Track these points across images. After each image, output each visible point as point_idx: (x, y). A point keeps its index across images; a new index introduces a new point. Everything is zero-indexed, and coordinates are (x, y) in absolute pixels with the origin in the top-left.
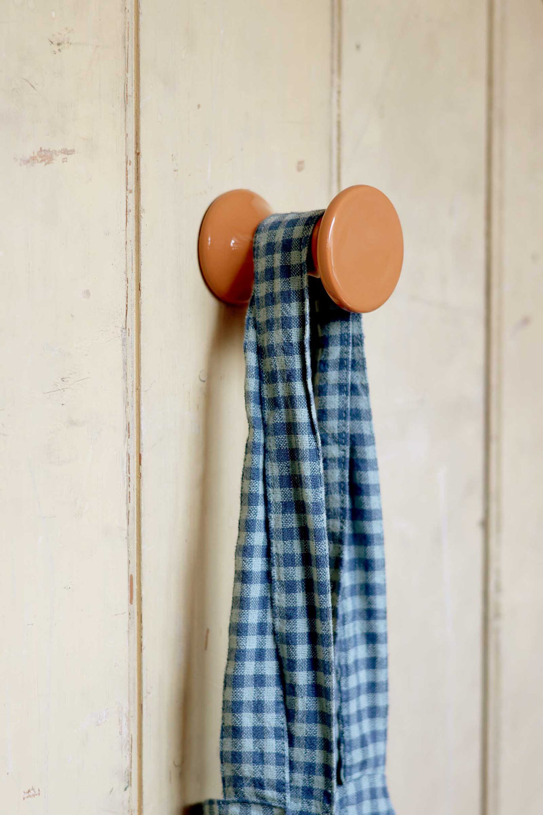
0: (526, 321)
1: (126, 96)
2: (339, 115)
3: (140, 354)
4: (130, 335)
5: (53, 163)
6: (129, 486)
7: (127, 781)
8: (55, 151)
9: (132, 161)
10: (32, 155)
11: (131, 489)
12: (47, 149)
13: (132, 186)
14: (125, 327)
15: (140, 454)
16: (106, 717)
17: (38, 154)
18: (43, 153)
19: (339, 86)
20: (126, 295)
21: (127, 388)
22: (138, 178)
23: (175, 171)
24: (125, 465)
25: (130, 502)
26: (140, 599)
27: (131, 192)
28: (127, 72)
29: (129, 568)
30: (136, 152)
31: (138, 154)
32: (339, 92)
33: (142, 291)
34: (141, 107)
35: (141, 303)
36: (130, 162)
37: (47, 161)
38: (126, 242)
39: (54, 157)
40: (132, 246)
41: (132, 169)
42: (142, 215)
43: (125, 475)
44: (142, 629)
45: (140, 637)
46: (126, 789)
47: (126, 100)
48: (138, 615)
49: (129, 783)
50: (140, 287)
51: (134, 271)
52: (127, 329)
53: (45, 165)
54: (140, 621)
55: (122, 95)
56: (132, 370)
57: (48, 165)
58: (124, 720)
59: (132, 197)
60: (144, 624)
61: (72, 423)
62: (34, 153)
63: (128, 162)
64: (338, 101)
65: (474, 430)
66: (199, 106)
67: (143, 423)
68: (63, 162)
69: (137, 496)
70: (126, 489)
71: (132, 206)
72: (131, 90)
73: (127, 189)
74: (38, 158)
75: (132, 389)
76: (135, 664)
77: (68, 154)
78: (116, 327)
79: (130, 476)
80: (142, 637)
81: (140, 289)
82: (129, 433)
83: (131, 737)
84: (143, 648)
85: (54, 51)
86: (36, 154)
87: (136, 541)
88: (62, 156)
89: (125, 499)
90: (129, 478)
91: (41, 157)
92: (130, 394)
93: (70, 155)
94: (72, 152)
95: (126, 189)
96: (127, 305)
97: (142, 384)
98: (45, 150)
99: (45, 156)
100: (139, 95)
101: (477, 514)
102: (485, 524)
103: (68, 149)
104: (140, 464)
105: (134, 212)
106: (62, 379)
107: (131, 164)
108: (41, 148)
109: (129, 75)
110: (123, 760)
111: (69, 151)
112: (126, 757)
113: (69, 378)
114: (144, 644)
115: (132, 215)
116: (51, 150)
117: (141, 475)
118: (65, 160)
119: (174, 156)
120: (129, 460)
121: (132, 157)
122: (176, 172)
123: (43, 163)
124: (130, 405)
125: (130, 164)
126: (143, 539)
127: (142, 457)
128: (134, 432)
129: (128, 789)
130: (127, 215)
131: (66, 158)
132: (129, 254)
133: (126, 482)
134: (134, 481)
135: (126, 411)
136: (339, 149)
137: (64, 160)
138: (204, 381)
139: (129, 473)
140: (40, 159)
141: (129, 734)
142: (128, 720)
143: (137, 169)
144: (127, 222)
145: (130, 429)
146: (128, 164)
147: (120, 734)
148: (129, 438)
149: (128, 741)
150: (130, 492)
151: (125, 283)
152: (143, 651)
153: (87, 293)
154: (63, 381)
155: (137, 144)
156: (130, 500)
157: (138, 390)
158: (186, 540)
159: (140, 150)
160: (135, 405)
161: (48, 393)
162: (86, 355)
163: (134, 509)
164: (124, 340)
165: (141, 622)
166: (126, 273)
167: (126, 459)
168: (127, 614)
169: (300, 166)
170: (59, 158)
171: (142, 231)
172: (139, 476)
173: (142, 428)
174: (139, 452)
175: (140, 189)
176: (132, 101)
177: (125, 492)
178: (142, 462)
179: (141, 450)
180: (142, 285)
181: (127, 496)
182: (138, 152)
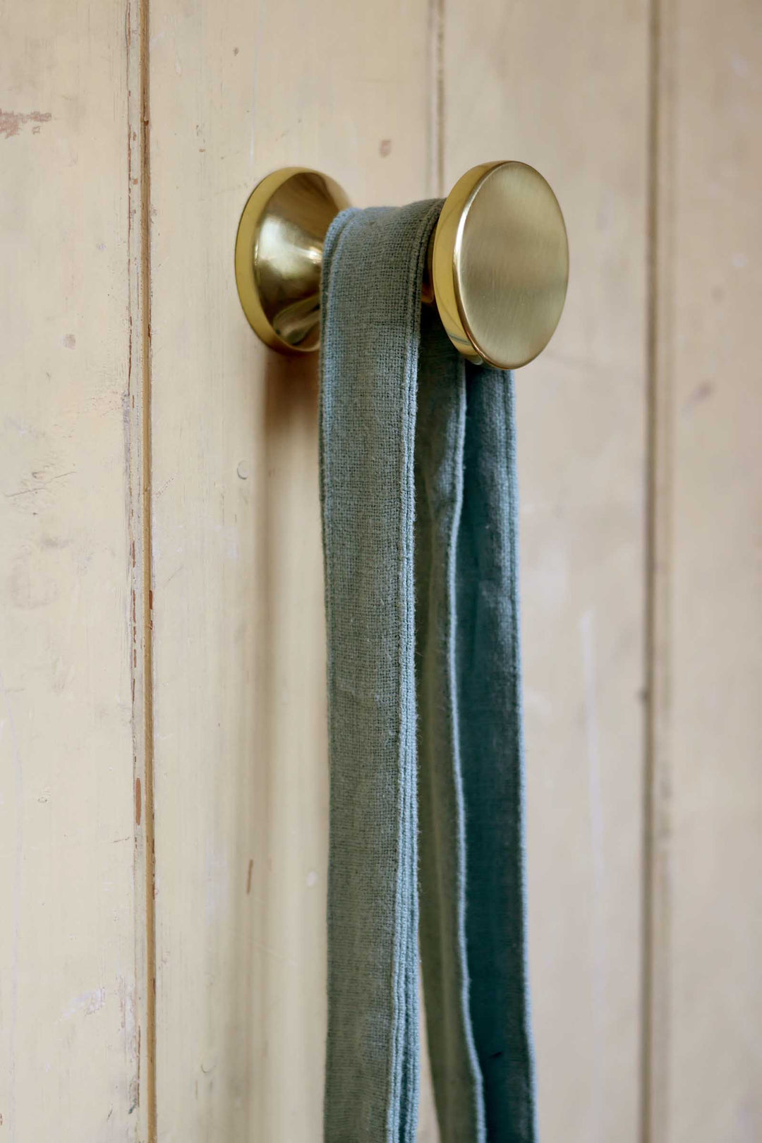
0: (705, 391)
1: (128, 33)
2: (441, 72)
3: (151, 434)
4: (135, 406)
5: (18, 134)
6: (135, 641)
7: (133, 1098)
8: (21, 115)
9: (137, 134)
11: (137, 646)
12: (9, 111)
13: (137, 173)
14: (127, 393)
15: (151, 592)
16: (102, 1001)
18: (4, 118)
19: (441, 27)
20: (128, 344)
21: (130, 490)
22: (146, 162)
23: (201, 151)
24: (129, 608)
25: (135, 666)
26: (151, 816)
27: (135, 182)
29: (134, 768)
30: (142, 120)
31: (146, 123)
32: (441, 37)
33: (153, 336)
34: (151, 49)
35: (152, 356)
36: (135, 135)
37: (9, 131)
38: (129, 260)
39: (21, 125)
40: (137, 267)
41: (137, 145)
42: (153, 218)
43: (129, 623)
44: (154, 862)
45: (151, 874)
46: (131, 1111)
47: (128, 37)
48: (147, 841)
49: (137, 1101)
50: (149, 331)
51: (141, 305)
52: (131, 397)
53: (7, 137)
54: (151, 850)
55: (122, 29)
56: (138, 460)
57: (10, 138)
58: (129, 1006)
59: (137, 189)
60: (157, 855)
61: (50, 543)
63: (132, 135)
64: (440, 50)
65: (630, 556)
66: (236, 51)
67: (154, 543)
68: (34, 133)
69: (146, 656)
70: (130, 646)
71: (137, 205)
72: (135, 23)
73: (130, 178)
75: (138, 490)
76: (144, 917)
77: (41, 121)
78: (114, 392)
79: (136, 625)
80: (154, 875)
81: (149, 335)
82: (134, 558)
83: (138, 1029)
84: (156, 891)
87: (144, 727)
88: (32, 124)
89: (129, 660)
90: (134, 628)
92: (136, 499)
93: (44, 123)
94: (48, 117)
95: (128, 178)
96: (130, 360)
97: (154, 483)
98: (6, 114)
99: (8, 123)
100: (147, 30)
101: (635, 681)
102: (647, 697)
103: (42, 112)
104: (151, 607)
105: (141, 213)
106: (34, 474)
107: (136, 138)
110: (126, 1065)
111: (42, 115)
112: (131, 1061)
113: (44, 472)
114: (157, 886)
115: (137, 217)
116: (15, 114)
117: (152, 624)
118: (37, 130)
119: (199, 128)
120: (134, 600)
121: (137, 127)
122: (203, 153)
123: (4, 134)
124: (135, 515)
125: (134, 139)
126: (155, 723)
127: (154, 596)
128: (140, 556)
129: (135, 1110)
130: (130, 218)
131: (38, 127)
132: (134, 281)
133: (130, 634)
134: (141, 634)
135: (129, 525)
136: (441, 124)
137: (35, 131)
138: (244, 479)
139: (135, 621)
141: (135, 1026)
142: (134, 1004)
143: (145, 146)
144: (130, 229)
145: (136, 553)
146: (132, 139)
147: (122, 1027)
148: (134, 566)
149: (135, 1037)
150: (135, 651)
151: (127, 323)
152: (156, 896)
153: (71, 340)
154: (35, 477)
155: (145, 108)
156: (135, 662)
157: (148, 491)
159: (148, 117)
160: (142, 516)
161: (12, 496)
162: (69, 437)
163: (142, 676)
164: (126, 414)
165: (153, 852)
166: (129, 308)
167: (129, 599)
168: (132, 839)
169: (385, 148)
170: (26, 128)
171: (153, 243)
172: (150, 625)
173: (154, 550)
174: (150, 588)
175: (149, 178)
176: (136, 39)
177: (129, 651)
178: (154, 604)
179: (153, 584)
180: (153, 328)
181: (131, 656)
182: (145, 120)
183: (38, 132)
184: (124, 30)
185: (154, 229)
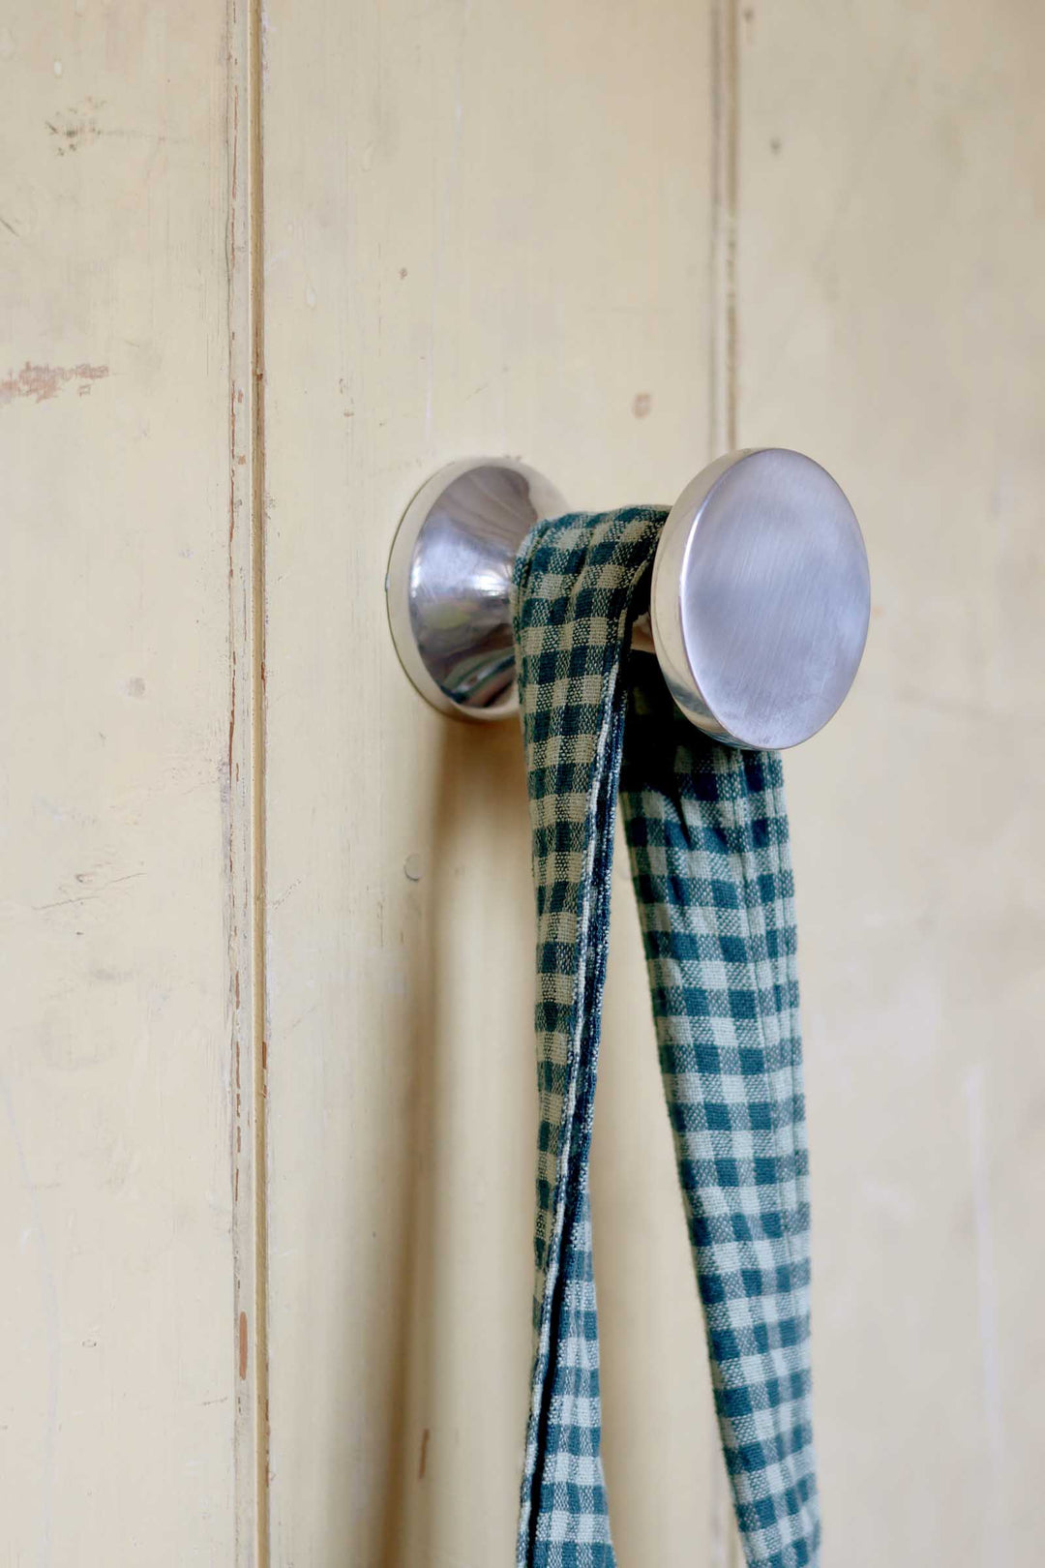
1: (231, 250)
2: (732, 296)
3: (265, 820)
4: (240, 779)
5: (56, 397)
6: (238, 1114)
8: (61, 369)
9: (243, 391)
10: (7, 378)
11: (242, 1122)
12: (42, 364)
13: (246, 445)
14: (227, 760)
15: (264, 1043)
17: (21, 377)
18: (33, 375)
19: (733, 231)
20: (229, 690)
21: (232, 898)
22: (259, 432)
23: (347, 415)
24: (228, 1068)
25: (239, 1151)
26: (264, 1367)
27: (242, 460)
28: (234, 195)
29: (236, 1297)
30: (254, 373)
31: (259, 377)
32: (732, 245)
33: (268, 680)
34: (266, 274)
35: (266, 707)
36: (241, 395)
37: (42, 392)
38: (232, 571)
39: (60, 383)
40: (246, 581)
41: (245, 409)
42: (269, 511)
43: (228, 1089)
44: (268, 1434)
45: (265, 1452)
47: (230, 257)
48: (259, 1402)
50: (263, 669)
51: (251, 635)
52: (234, 766)
53: (39, 400)
54: (265, 1416)
55: (219, 248)
56: (244, 857)
57: (43, 402)
59: (245, 473)
60: (274, 1423)
61: (103, 976)
62: (11, 374)
63: (237, 396)
64: (731, 264)
66: (404, 273)
67: (269, 974)
68: (81, 394)
69: (258, 1136)
70: (229, 1121)
71: (245, 492)
72: (244, 236)
73: (233, 456)
74: (21, 385)
75: (247, 900)
76: (254, 1512)
77: (92, 377)
78: (206, 760)
79: (240, 1092)
80: (268, 1452)
81: (263, 677)
82: (238, 996)
84: (270, 1476)
85: (60, 149)
86: (15, 376)
87: (254, 1239)
88: (76, 382)
89: (228, 1143)
90: (238, 1096)
91: (26, 383)
92: (239, 913)
93: (98, 380)
94: (103, 372)
95: (230, 455)
96: (233, 712)
97: (268, 888)
98: (37, 369)
99: (40, 381)
100: (261, 246)
103: (92, 366)
104: (264, 1065)
105: (251, 505)
106: (78, 877)
107: (243, 400)
108: (28, 365)
109: (237, 203)
111: (94, 370)
113: (95, 874)
114: (273, 1468)
115: (245, 512)
116: (51, 368)
117: (265, 1091)
118: (86, 390)
119: (344, 382)
120: (238, 1055)
121: (246, 385)
122: (350, 418)
123: (34, 397)
124: (240, 938)
125: (240, 401)
126: (270, 1231)
127: (270, 1049)
128: (249, 992)
130: (233, 512)
131: (88, 386)
132: (238, 602)
133: (229, 1105)
134: (250, 1104)
135: (229, 948)
136: (732, 370)
137: (83, 391)
138: (416, 880)
139: (238, 1085)
140: (26, 388)
143: (258, 410)
144: (232, 527)
145: (240, 988)
146: (236, 400)
148: (237, 1007)
150: (239, 1128)
151: (227, 662)
152: (270, 1482)
153: (138, 686)
154: (81, 881)
155: (258, 356)
156: (239, 1145)
157: (261, 899)
158: (374, 1235)
159: (262, 369)
160: (252, 934)
161: (44, 908)
162: (136, 823)
163: (249, 1166)
164: (227, 789)
165: (267, 1418)
166: (230, 641)
167: (228, 1053)
168: (232, 1401)
169: (642, 405)
170: (69, 387)
171: (269, 548)
172: (263, 1092)
173: (269, 985)
174: (263, 1037)
175: (263, 455)
176: (246, 260)
177: (228, 1129)
178: (269, 1061)
179: (267, 1033)
180: (268, 668)
181: (232, 1137)
182: (259, 373)
183: (89, 393)
184: (223, 245)
185: (270, 528)
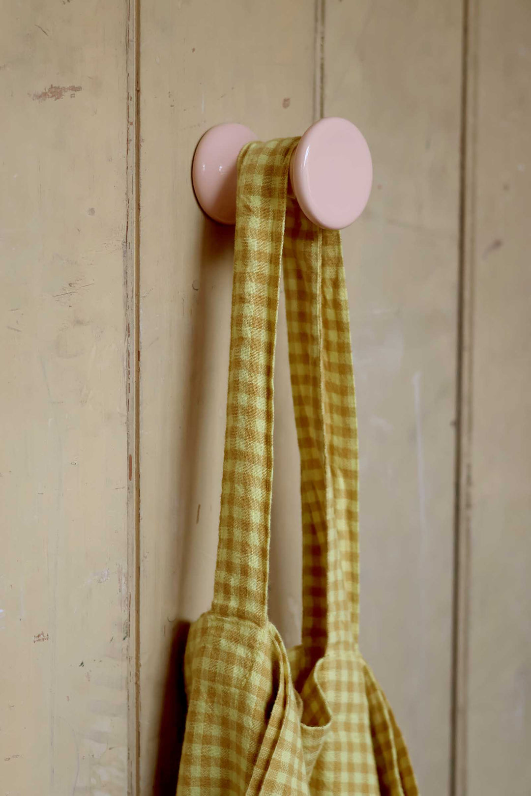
0: (497, 244)
1: (128, 42)
2: (322, 59)
3: (140, 264)
4: (130, 248)
5: (62, 98)
6: (129, 378)
7: (125, 632)
8: (64, 87)
9: (132, 97)
10: (44, 91)
11: (130, 381)
12: (57, 86)
13: (133, 118)
14: (125, 240)
15: (139, 351)
16: (107, 576)
17: (49, 91)
18: (53, 90)
19: (323, 33)
20: (126, 214)
21: (127, 294)
22: (138, 112)
23: (172, 106)
24: (125, 360)
25: (129, 392)
26: (138, 476)
27: (132, 124)
28: (129, 20)
29: (128, 449)
30: (136, 89)
31: (138, 91)
32: (323, 38)
33: (141, 210)
34: (141, 50)
35: (140, 221)
36: (131, 98)
37: (57, 97)
38: (127, 167)
39: (63, 93)
40: (132, 171)
41: (133, 103)
42: (142, 144)
43: (125, 368)
44: (140, 502)
45: (138, 509)
46: (124, 639)
47: (128, 44)
48: (136, 490)
49: (128, 634)
50: (139, 206)
51: (134, 192)
52: (128, 243)
53: (55, 100)
54: (138, 495)
55: (123, 40)
56: (132, 278)
57: (58, 100)
58: (123, 580)
59: (133, 129)
60: (141, 497)
61: (79, 322)
62: (45, 89)
63: (130, 98)
64: (322, 46)
65: (447, 341)
66: (194, 50)
67: (141, 324)
68: (71, 97)
69: (136, 387)
70: (126, 380)
71: (133, 137)
72: (132, 36)
74: (49, 94)
75: (132, 294)
76: (134, 532)
77: (75, 91)
78: (118, 240)
80: (139, 509)
81: (139, 208)
82: (129, 332)
83: (129, 594)
84: (140, 518)
85: (64, 2)
86: (47, 91)
87: (135, 427)
88: (70, 92)
89: (125, 389)
90: (129, 371)
91: (51, 93)
92: (130, 299)
93: (78, 92)
94: (79, 89)
95: (127, 121)
96: (128, 222)
97: (141, 291)
98: (55, 87)
99: (56, 92)
100: (139, 39)
101: (451, 416)
102: (457, 424)
103: (76, 86)
104: (139, 360)
105: (135, 141)
106: (70, 285)
107: (132, 100)
108: (52, 85)
109: (130, 23)
110: (122, 614)
111: (76, 88)
112: (125, 611)
113: (76, 284)
114: (141, 515)
115: (133, 144)
116: (60, 87)
117: (139, 370)
118: (73, 96)
119: (171, 93)
120: (129, 356)
121: (133, 94)
122: (173, 107)
123: (54, 98)
124: (130, 309)
125: (131, 100)
126: (141, 424)
127: (141, 354)
128: (133, 331)
129: (127, 639)
130: (128, 144)
131: (74, 94)
132: (130, 178)
133: (126, 374)
134: (133, 375)
135: (126, 314)
136: (322, 88)
137: (72, 96)
138: (197, 290)
139: (129, 367)
140: (51, 95)
141: (127, 591)
142: (127, 580)
143: (138, 104)
144: (128, 150)
145: (130, 329)
146: (129, 100)
147: (120, 592)
148: (129, 337)
149: (127, 598)
150: (129, 384)
151: (126, 202)
152: (140, 521)
153: (92, 211)
155: (138, 83)
156: (129, 390)
157: (138, 295)
158: (180, 428)
159: (139, 88)
160: (134, 309)
161: (57, 296)
162: (91, 264)
163: (133, 398)
164: (125, 252)
165: (139, 496)
166: (127, 194)
167: (126, 355)
168: (126, 488)
169: (286, 103)
170: (67, 95)
171: (141, 158)
172: (138, 371)
173: (141, 328)
174: (138, 349)
175: (140, 121)
176: (133, 45)
177: (125, 383)
178: (141, 358)
179: (140, 347)
180: (141, 205)
181: (126, 387)
182: (138, 89)
183: (74, 97)
184: (125, 41)
185: (143, 150)
